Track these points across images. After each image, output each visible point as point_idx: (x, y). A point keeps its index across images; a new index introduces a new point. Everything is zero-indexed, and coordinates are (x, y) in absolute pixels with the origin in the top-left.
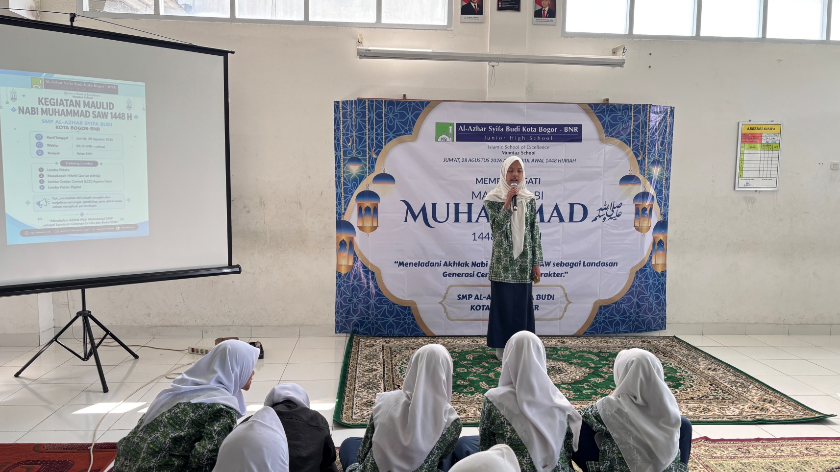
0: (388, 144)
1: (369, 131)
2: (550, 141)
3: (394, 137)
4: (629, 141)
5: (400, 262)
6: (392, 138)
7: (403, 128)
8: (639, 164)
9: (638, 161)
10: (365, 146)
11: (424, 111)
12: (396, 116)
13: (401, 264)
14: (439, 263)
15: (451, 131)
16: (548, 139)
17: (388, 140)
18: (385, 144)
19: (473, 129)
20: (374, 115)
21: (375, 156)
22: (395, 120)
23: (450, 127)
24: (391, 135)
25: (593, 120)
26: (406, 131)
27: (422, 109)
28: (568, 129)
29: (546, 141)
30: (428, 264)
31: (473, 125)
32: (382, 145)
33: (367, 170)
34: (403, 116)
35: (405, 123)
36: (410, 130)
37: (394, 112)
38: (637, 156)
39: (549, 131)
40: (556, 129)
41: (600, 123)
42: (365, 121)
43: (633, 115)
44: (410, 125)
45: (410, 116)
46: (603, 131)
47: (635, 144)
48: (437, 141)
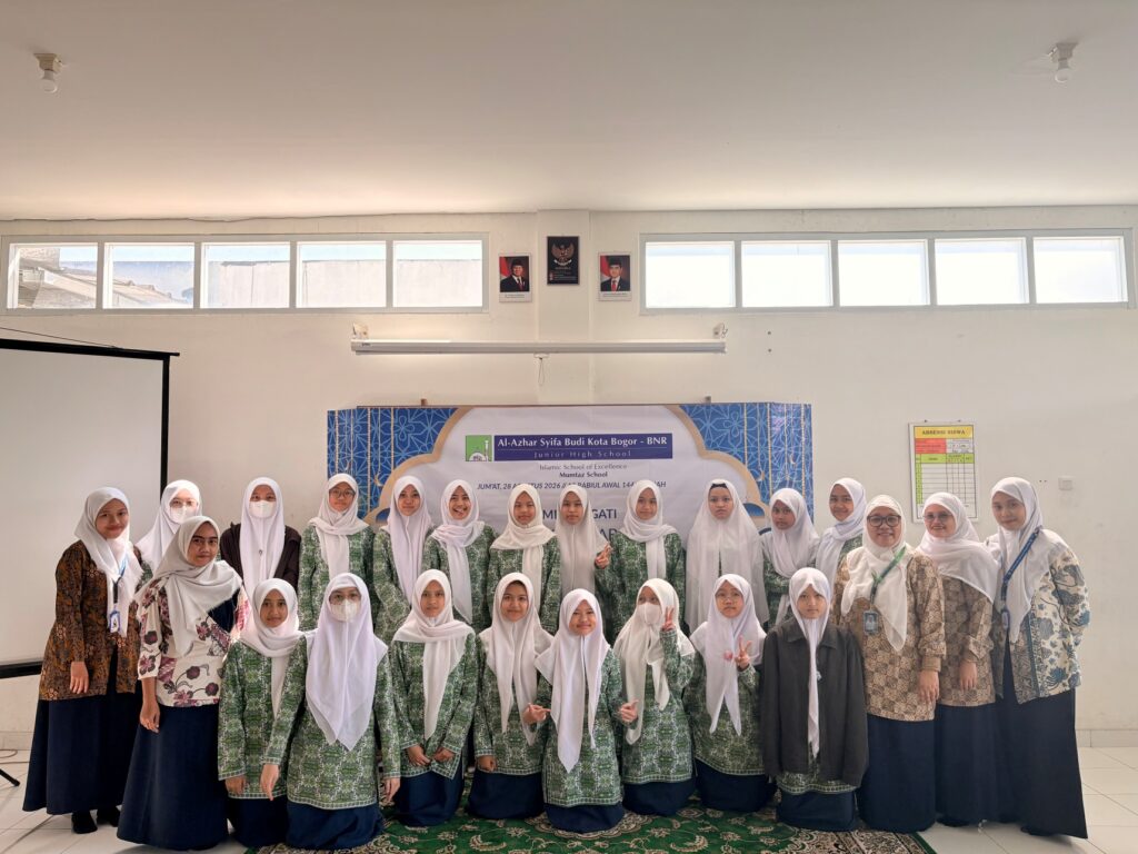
0: (398, 468)
1: (371, 450)
2: (627, 458)
3: (408, 458)
4: (743, 455)
6: (405, 459)
7: (420, 444)
8: (759, 488)
9: (759, 484)
10: (366, 472)
11: (448, 420)
12: (410, 428)
15: (487, 447)
16: (624, 454)
17: (398, 461)
18: (395, 467)
19: (518, 443)
20: (378, 429)
21: (379, 485)
22: (409, 434)
23: (487, 441)
24: (403, 454)
25: (688, 428)
26: (424, 449)
27: (446, 418)
28: (653, 440)
29: (621, 458)
31: (519, 438)
32: (390, 468)
33: (369, 504)
34: (419, 428)
35: (422, 438)
36: (430, 446)
38: (756, 476)
39: (625, 443)
40: (635, 441)
41: (698, 431)
42: (366, 438)
43: (745, 418)
44: (429, 440)
45: (429, 428)
46: (702, 442)
47: (753, 459)
48: (467, 460)
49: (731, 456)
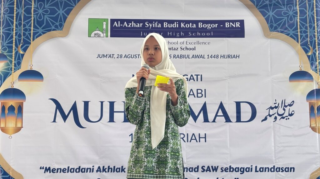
0: (36, 40)
1: (16, 26)
2: (210, 36)
3: (44, 33)
4: (297, 36)
5: (46, 168)
6: (42, 34)
7: (53, 23)
8: (309, 60)
9: (309, 57)
10: (12, 42)
11: (76, 7)
12: (47, 11)
13: (47, 170)
14: (92, 168)
15: (104, 27)
16: (208, 34)
17: (37, 35)
18: (33, 40)
19: (128, 25)
20: (22, 11)
21: (22, 52)
22: (45, 16)
23: (105, 23)
24: (40, 30)
25: (256, 15)
26: (56, 27)
27: (74, 5)
28: (230, 25)
29: (206, 36)
30: (80, 170)
31: (129, 21)
32: (30, 40)
33: (13, 66)
34: (53, 12)
35: (56, 19)
36: (61, 26)
37: (44, 8)
38: (306, 52)
39: (209, 26)
40: (216, 25)
41: (263, 19)
42: (13, 17)
43: (298, 9)
44: (61, 20)
45: (61, 12)
46: (267, 26)
47: (304, 39)
48: (89, 36)
49: (288, 37)
